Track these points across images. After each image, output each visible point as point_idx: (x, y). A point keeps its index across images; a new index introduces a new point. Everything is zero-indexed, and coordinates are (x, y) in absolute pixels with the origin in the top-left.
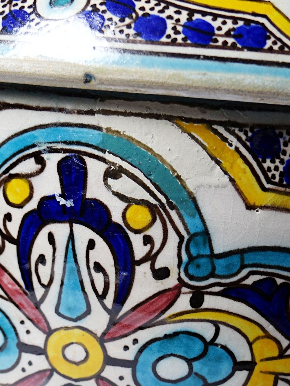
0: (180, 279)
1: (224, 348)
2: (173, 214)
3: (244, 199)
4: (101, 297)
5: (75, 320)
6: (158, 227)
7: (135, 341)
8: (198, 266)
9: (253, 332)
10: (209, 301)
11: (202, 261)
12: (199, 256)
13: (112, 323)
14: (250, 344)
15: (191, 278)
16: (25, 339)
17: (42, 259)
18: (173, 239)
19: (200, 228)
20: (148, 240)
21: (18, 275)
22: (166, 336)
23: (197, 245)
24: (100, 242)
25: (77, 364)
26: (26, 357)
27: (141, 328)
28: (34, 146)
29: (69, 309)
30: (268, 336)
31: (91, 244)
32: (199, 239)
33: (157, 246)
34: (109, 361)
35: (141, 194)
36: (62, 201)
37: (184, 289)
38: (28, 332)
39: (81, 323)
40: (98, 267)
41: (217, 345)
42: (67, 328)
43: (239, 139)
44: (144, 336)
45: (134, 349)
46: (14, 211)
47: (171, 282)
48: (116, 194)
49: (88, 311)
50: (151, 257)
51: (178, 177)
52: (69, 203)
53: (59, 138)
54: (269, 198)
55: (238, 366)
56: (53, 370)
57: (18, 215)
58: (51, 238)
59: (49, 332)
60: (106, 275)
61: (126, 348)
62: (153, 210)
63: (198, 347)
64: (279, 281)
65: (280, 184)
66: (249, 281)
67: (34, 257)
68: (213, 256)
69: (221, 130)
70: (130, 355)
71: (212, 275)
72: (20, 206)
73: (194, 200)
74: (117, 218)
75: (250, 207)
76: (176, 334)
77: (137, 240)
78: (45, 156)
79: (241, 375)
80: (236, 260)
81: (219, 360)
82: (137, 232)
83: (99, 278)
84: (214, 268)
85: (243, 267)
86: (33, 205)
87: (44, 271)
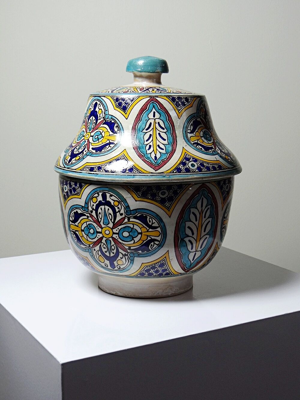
0: (125, 215)
1: (135, 229)
2: (122, 203)
3: (135, 199)
4: (111, 220)
5: (107, 225)
6: (120, 206)
7: (118, 229)
8: (128, 212)
9: (141, 226)
10: (131, 220)
11: (129, 211)
12: (128, 211)
13: (114, 225)
14: (141, 229)
15: (127, 215)
16: (98, 230)
17: (100, 213)
18: (123, 207)
19: (127, 205)
20: (118, 208)
21: (96, 217)
22: (124, 227)
23: (127, 209)
24: (110, 209)
25: (108, 234)
26: (98, 234)
27: (119, 226)
28: (97, 191)
29: (106, 223)
30: (144, 227)
31: (108, 209)
32: (128, 207)
33: (120, 209)
34: (114, 233)
35: (116, 199)
36: (103, 201)
37: (126, 217)
38: (98, 229)
39: (108, 226)
40: (110, 214)
41: (134, 229)
42: (105, 227)
43: (132, 188)
44: (120, 227)
45: (118, 230)
46: (94, 204)
47: (123, 216)
48: (112, 199)
49: (109, 223)
50: (119, 211)
51: (122, 196)
52: (104, 202)
53: (101, 190)
54: (140, 199)
55: (139, 233)
56: (103, 237)
57: (95, 205)
58: (101, 209)
59: (102, 228)
60: (112, 216)
61: (117, 230)
62: (119, 202)
63: (130, 230)
64: (144, 215)
65: (141, 196)
66: (138, 215)
67: (98, 213)
68: (130, 211)
69: (129, 187)
70: (117, 232)
71: (131, 214)
72: (95, 203)
73: (126, 200)
74: (112, 204)
75: (136, 201)
76: (126, 227)
77: (116, 208)
78: (99, 193)
79: (140, 236)
80: (135, 211)
81: (135, 232)
82: (116, 206)
83: (110, 216)
84: (131, 213)
85: (137, 212)
86: (98, 202)
87: (100, 216)
